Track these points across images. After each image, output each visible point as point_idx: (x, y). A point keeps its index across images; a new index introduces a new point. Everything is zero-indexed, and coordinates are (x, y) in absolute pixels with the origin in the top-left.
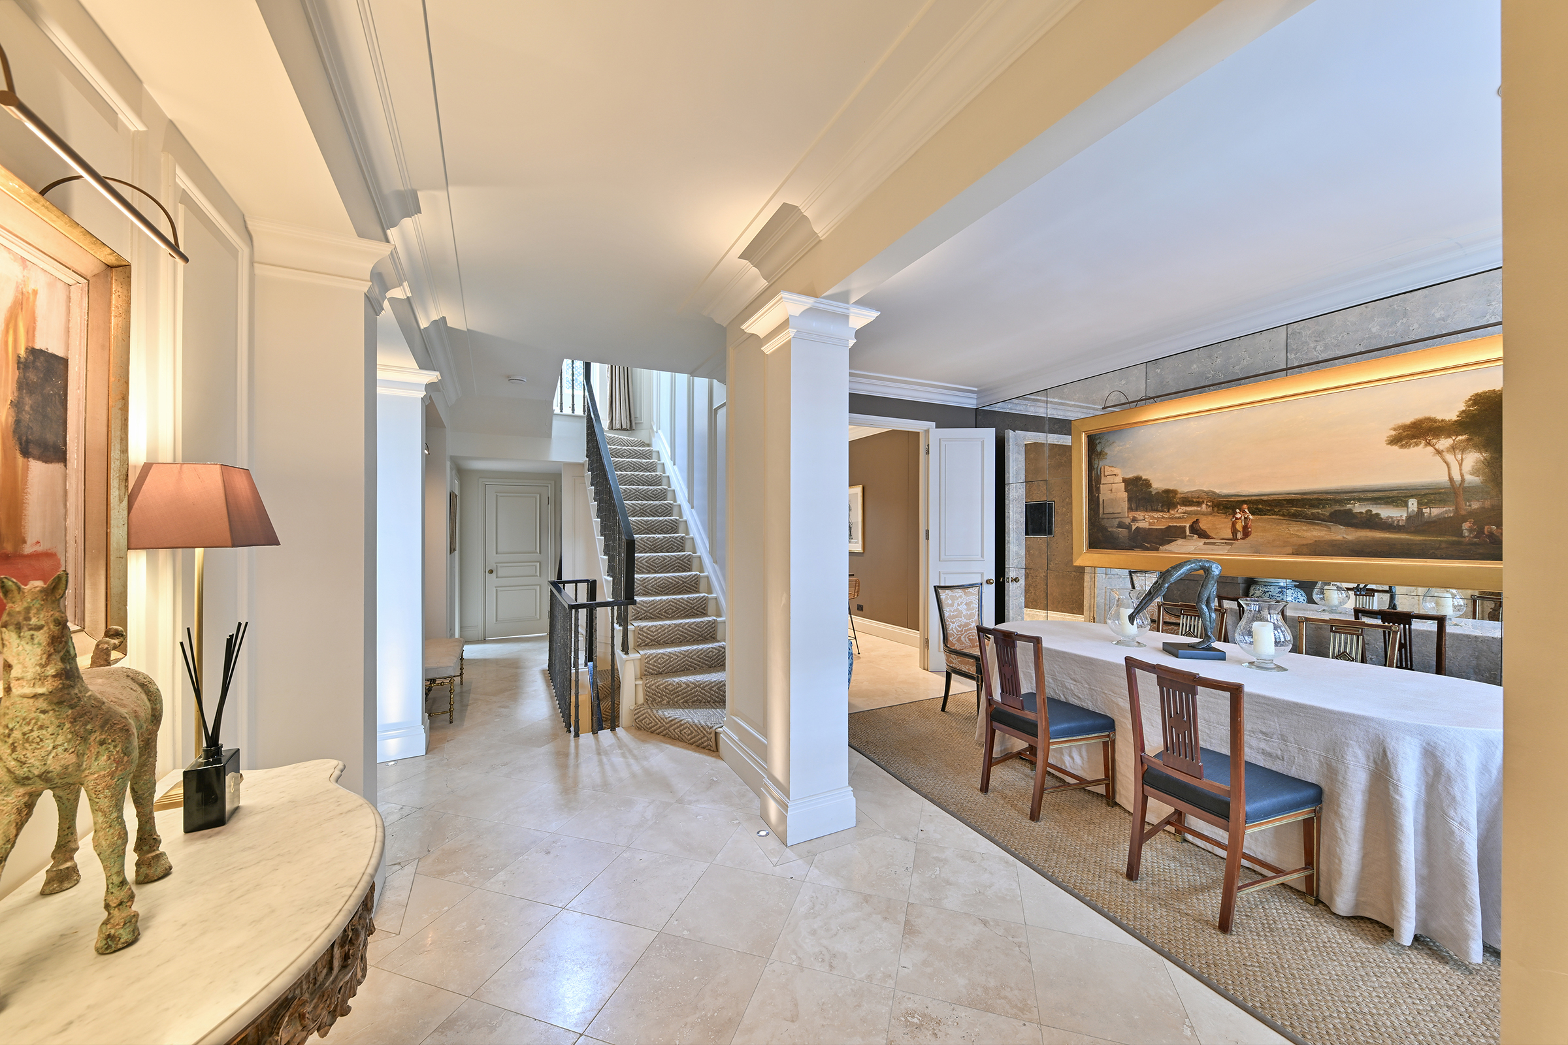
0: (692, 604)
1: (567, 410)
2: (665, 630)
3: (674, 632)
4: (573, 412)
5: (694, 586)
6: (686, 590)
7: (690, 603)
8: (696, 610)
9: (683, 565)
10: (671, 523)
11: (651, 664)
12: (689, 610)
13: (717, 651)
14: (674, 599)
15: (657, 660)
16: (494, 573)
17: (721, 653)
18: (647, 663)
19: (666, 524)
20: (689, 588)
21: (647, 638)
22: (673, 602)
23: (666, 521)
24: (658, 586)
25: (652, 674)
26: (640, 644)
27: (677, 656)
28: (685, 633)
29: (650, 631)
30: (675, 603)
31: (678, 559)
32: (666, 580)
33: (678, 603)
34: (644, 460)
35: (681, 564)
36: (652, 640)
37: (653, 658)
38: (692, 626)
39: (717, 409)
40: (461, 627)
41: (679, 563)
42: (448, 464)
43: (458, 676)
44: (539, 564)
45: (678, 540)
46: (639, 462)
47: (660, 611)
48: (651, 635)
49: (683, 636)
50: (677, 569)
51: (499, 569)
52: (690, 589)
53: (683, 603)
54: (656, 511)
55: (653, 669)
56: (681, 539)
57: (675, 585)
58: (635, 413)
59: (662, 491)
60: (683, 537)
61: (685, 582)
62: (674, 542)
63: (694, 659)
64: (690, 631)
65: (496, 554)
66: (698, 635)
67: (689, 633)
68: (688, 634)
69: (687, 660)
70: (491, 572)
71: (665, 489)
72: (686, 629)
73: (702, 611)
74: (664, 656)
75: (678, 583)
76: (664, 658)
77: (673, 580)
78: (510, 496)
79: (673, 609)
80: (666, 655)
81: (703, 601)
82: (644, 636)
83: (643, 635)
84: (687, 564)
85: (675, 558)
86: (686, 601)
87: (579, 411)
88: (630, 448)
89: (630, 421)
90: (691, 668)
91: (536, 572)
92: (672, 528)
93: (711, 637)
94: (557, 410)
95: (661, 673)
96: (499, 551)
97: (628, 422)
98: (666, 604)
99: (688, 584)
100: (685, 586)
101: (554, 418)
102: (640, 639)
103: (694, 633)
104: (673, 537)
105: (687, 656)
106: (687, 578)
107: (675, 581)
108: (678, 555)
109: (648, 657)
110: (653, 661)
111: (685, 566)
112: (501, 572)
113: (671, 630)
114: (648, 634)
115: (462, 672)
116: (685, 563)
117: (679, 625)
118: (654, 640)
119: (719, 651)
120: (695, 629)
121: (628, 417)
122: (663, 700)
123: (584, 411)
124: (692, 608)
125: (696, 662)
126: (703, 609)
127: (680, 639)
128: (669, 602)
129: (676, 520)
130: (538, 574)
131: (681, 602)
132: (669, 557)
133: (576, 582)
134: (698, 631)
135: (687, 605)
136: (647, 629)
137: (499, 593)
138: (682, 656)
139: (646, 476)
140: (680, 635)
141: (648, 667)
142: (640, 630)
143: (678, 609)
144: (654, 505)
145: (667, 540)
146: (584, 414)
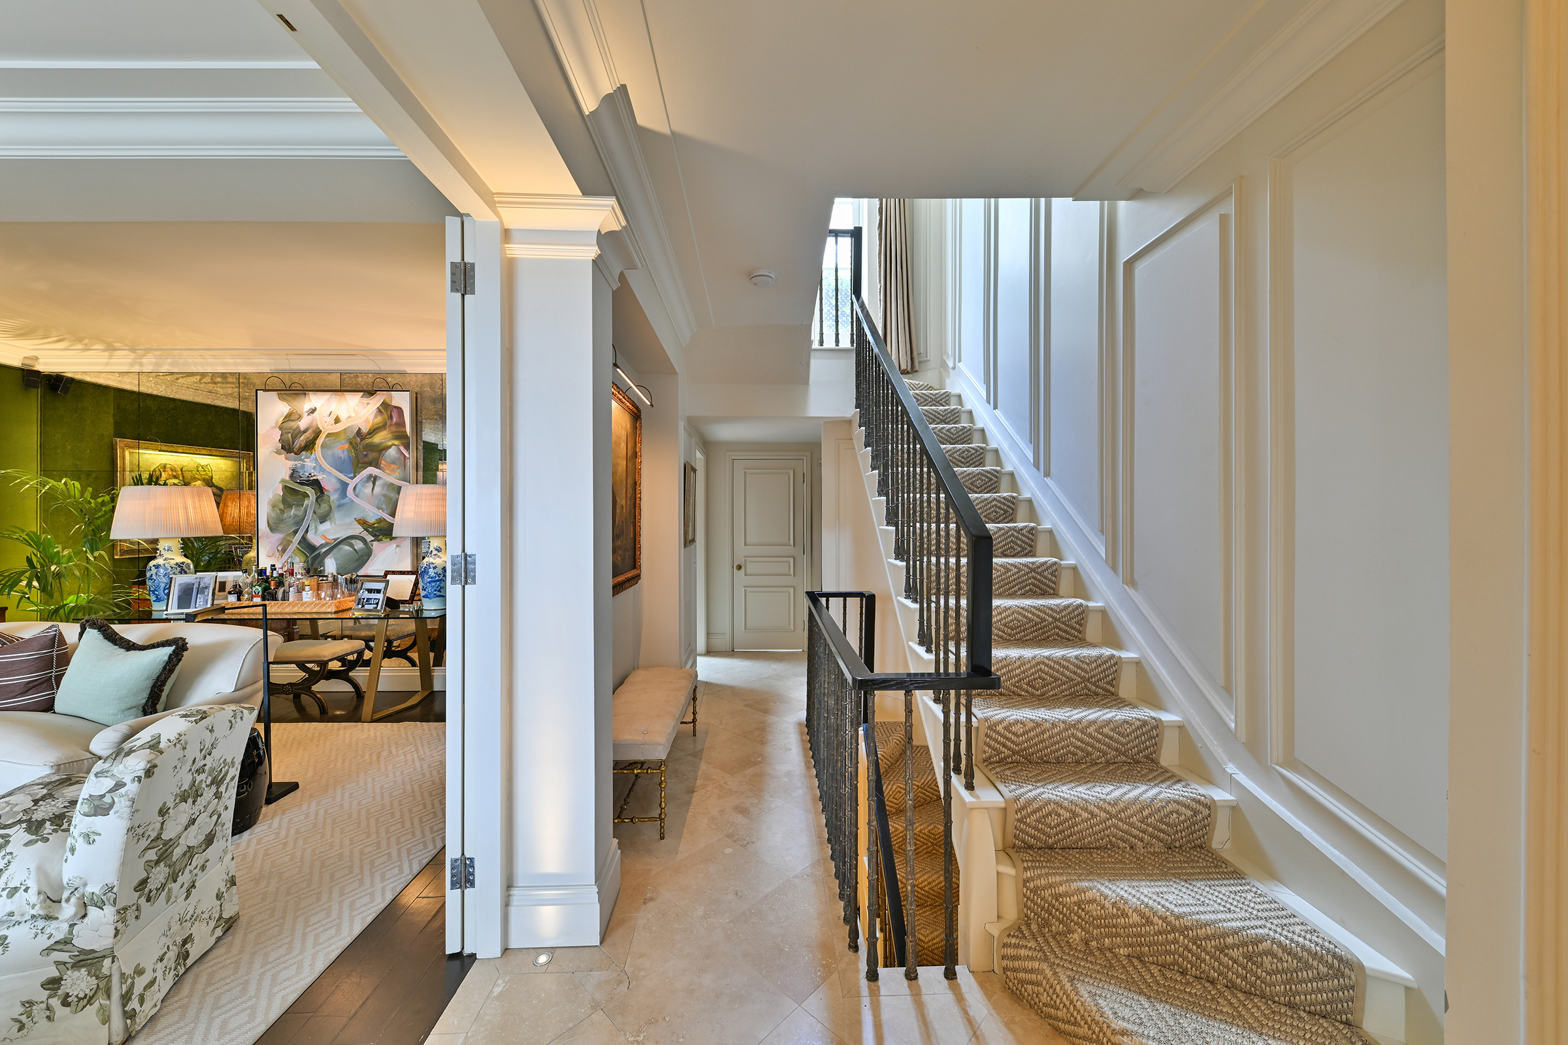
0: (1086, 672)
1: (829, 343)
2: (1043, 732)
3: (1062, 740)
4: (837, 345)
5: (1074, 629)
6: (1058, 634)
7: (1082, 669)
8: (1094, 684)
9: (1042, 582)
10: (1004, 504)
11: (1029, 825)
12: (1078, 683)
13: (1189, 813)
14: (1048, 658)
15: (1044, 817)
16: (743, 569)
17: (1199, 817)
18: (1020, 821)
19: (996, 506)
20: (1065, 631)
21: (1004, 746)
22: (1046, 665)
23: (995, 499)
24: (1005, 625)
25: (1030, 847)
26: (990, 758)
27: (1091, 813)
28: (1088, 744)
29: (1010, 732)
30: (1050, 667)
31: (1033, 570)
32: (1019, 613)
33: (1057, 667)
34: (941, 408)
35: (1039, 580)
36: (1014, 753)
37: (1034, 812)
38: (1106, 730)
39: (1130, 264)
40: (708, 634)
41: (1035, 578)
42: (681, 425)
43: (690, 723)
44: (792, 559)
45: (1023, 535)
46: (933, 410)
47: (1020, 681)
48: (1013, 742)
49: (1082, 750)
50: (1030, 590)
51: (748, 565)
52: (1068, 633)
53: (1067, 668)
54: (972, 484)
55: (1033, 837)
56: (1029, 532)
57: (1036, 624)
58: (918, 346)
59: (977, 451)
60: (1033, 528)
61: (1059, 620)
62: (1017, 538)
63: (1132, 825)
64: (1099, 741)
65: (745, 545)
66: (1117, 750)
67: (1097, 745)
68: (1093, 747)
69: (1116, 827)
70: (739, 567)
71: (982, 448)
72: (1090, 735)
73: (1108, 687)
74: (1061, 812)
75: (1043, 620)
76: (1059, 815)
77: (1033, 614)
78: (760, 474)
79: (1044, 680)
80: (1066, 809)
81: (1111, 667)
82: (999, 743)
83: (996, 740)
84: (1050, 580)
85: (1027, 570)
86: (1073, 664)
87: (845, 342)
88: (917, 392)
89: (912, 359)
90: (1121, 844)
91: (789, 571)
92: (1006, 512)
93: (1147, 757)
94: (816, 345)
95: (1051, 848)
96: (748, 542)
97: (909, 361)
98: (1031, 668)
99: (1063, 623)
100: (1058, 627)
101: (812, 354)
102: (990, 747)
103: (1109, 746)
104: (1014, 529)
105: (1115, 817)
106: (1061, 611)
107: (1038, 616)
108: (1033, 563)
109: (1023, 808)
110: (1034, 817)
111: (1045, 584)
112: (751, 568)
113: (1058, 734)
114: (1008, 739)
115: (694, 718)
116: (1046, 578)
117: (1075, 725)
118: (1018, 753)
119: (1196, 812)
120: (1111, 738)
121: (909, 353)
122: (1071, 931)
123: (852, 342)
124: (1084, 680)
125: (1135, 832)
126: (1109, 683)
127: (1074, 754)
128: (1038, 663)
129: (1013, 497)
130: (792, 573)
131: (1064, 667)
132: (1015, 567)
133: (845, 595)
134: (1116, 741)
135: (1075, 673)
136: (1005, 728)
137: (748, 593)
138: (1103, 815)
139: (948, 430)
140: (1077, 748)
141: (1021, 831)
142: (990, 728)
143: (1056, 679)
144: (969, 474)
145: (1003, 534)
146: (852, 345)
